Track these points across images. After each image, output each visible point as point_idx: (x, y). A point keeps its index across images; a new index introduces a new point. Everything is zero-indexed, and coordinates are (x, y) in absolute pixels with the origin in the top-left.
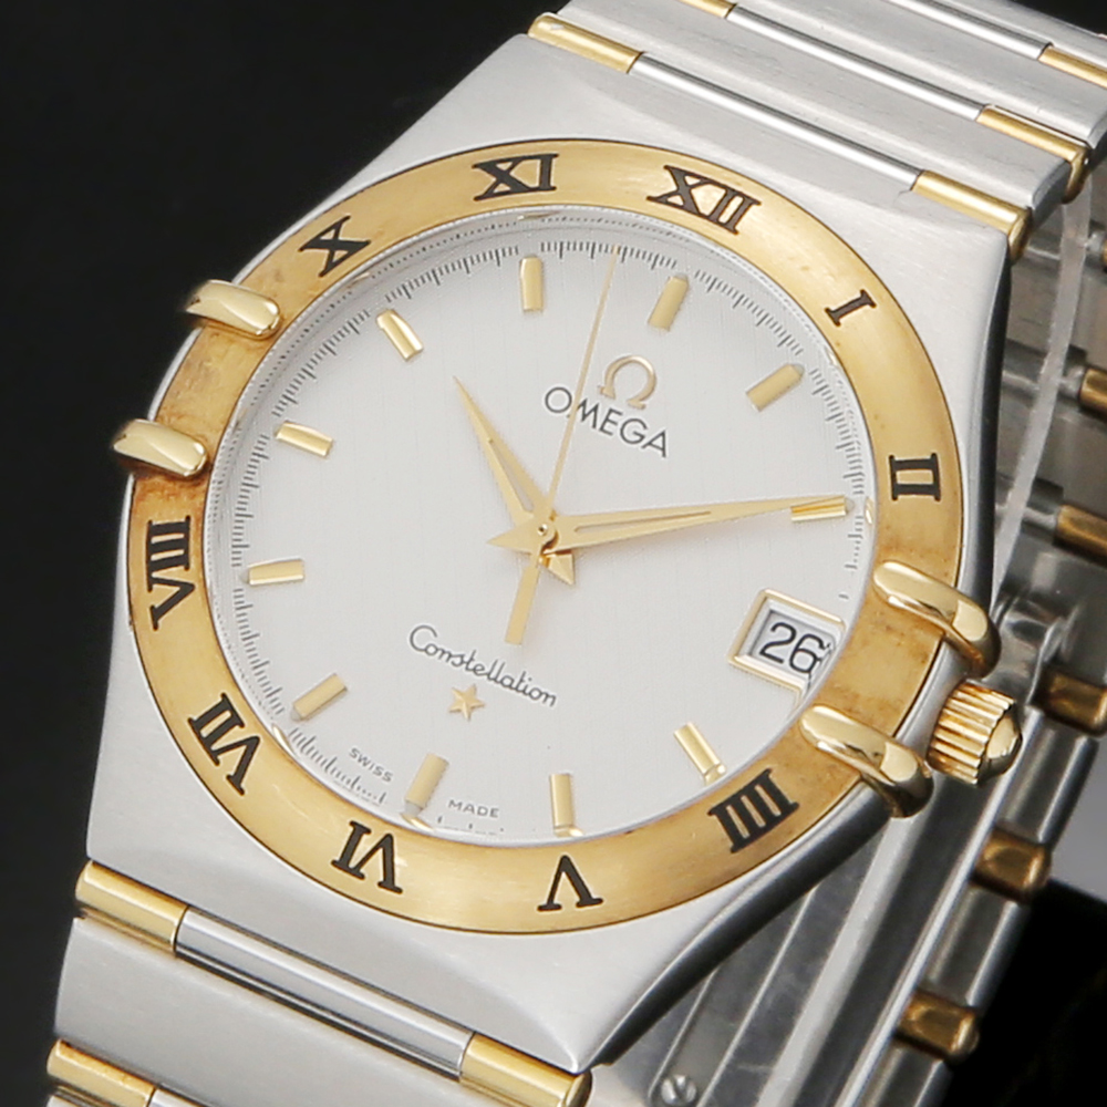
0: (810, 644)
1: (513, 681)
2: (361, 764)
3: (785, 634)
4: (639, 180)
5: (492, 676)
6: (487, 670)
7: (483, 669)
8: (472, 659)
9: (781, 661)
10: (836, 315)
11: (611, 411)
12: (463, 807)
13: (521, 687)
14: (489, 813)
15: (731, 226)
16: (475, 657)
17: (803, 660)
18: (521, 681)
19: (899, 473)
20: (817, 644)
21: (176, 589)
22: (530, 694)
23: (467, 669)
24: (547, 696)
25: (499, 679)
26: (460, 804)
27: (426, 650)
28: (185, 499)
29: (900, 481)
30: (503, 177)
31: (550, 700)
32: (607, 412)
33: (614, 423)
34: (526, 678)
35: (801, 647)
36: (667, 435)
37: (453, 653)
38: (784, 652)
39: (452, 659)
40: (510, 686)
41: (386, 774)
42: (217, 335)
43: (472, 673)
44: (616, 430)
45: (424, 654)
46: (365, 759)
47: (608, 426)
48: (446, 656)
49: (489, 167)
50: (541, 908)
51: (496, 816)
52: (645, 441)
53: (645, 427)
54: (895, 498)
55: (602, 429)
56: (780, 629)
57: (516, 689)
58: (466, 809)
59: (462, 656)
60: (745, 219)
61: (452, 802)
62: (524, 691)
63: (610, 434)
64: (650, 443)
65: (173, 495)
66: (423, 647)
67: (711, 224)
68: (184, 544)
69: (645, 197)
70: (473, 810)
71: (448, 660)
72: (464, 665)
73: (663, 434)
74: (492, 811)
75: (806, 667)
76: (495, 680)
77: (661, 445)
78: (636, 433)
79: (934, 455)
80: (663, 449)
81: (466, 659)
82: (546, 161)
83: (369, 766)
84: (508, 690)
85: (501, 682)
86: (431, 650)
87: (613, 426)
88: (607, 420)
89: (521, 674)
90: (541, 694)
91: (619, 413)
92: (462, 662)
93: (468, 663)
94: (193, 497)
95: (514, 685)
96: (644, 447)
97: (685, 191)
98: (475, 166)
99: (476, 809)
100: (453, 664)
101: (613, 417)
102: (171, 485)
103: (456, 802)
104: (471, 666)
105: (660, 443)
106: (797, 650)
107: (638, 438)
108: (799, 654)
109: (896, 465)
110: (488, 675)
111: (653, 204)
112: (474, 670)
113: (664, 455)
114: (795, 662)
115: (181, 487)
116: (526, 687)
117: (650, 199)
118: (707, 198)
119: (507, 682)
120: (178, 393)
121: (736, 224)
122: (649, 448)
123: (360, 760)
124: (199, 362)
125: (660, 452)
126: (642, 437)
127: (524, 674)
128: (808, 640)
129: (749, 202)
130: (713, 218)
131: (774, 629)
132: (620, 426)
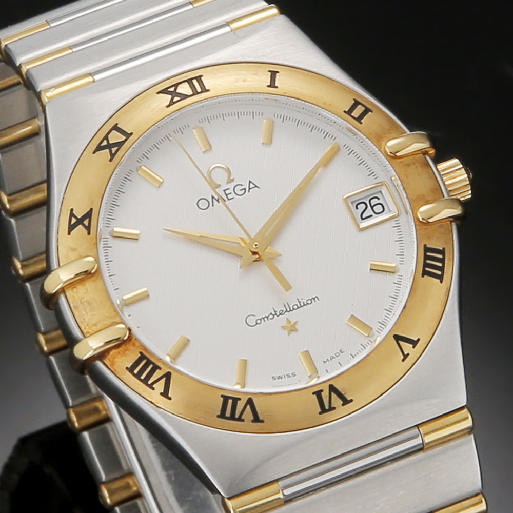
0: (374, 202)
1: (297, 305)
2: (280, 379)
3: (362, 207)
4: (156, 105)
5: (288, 310)
6: (285, 310)
7: (283, 311)
8: (275, 312)
9: (371, 216)
10: (272, 85)
11: (225, 191)
12: (330, 359)
13: (302, 304)
14: (340, 353)
15: (204, 90)
16: (276, 310)
17: (378, 209)
18: (300, 302)
19: (353, 114)
20: (376, 199)
21: (164, 380)
22: (307, 304)
23: (278, 316)
24: (314, 299)
25: (292, 309)
26: (328, 360)
27: (257, 324)
28: (132, 348)
29: (356, 116)
30: (109, 146)
31: (316, 299)
32: (223, 192)
33: (230, 193)
34: (300, 300)
35: (372, 205)
36: (251, 180)
37: (267, 315)
38: (369, 212)
39: (269, 318)
40: (298, 308)
41: (292, 374)
42: (75, 287)
43: (281, 316)
44: (233, 195)
45: (258, 325)
46: (279, 376)
47: (229, 197)
48: (266, 319)
49: (99, 148)
50: (403, 360)
51: (344, 352)
52: (247, 189)
53: (242, 185)
54: (361, 123)
55: (229, 199)
56: (359, 206)
57: (301, 306)
58: (331, 359)
59: (271, 314)
60: (205, 84)
61: (324, 362)
62: (304, 305)
63: (233, 198)
64: (249, 189)
65: (125, 351)
66: (255, 323)
67: (197, 96)
68: (149, 362)
69: (165, 108)
70: (334, 357)
71: (268, 319)
72: (275, 316)
73: (250, 182)
74: (340, 351)
75: (382, 210)
76: (290, 310)
77: (254, 186)
78: (241, 190)
79: (354, 100)
80: (256, 186)
81: (274, 313)
82: (116, 128)
83: (283, 377)
84: (299, 310)
85: (294, 309)
86: (259, 322)
87: (231, 195)
88: (227, 195)
89: (297, 301)
90: (311, 300)
91: (228, 189)
92: (274, 315)
93: (276, 314)
94: (134, 345)
95: (299, 306)
96: (249, 191)
97: (174, 94)
98: (94, 153)
99: (334, 356)
100: (271, 319)
101: (227, 192)
102: (121, 349)
103: (326, 360)
104: (278, 314)
105: (252, 185)
106: (372, 207)
107: (243, 191)
108: (374, 208)
109: (349, 112)
110: (287, 311)
111: (171, 107)
112: (281, 314)
113: (258, 188)
114: (377, 211)
115: (125, 346)
116: (304, 303)
117: (168, 106)
118: (184, 89)
119: (295, 307)
120: (84, 319)
121: (205, 88)
122: (251, 190)
123: (278, 379)
124: (79, 302)
125: (256, 188)
126: (245, 189)
127: (298, 299)
128: (372, 201)
129: (199, 78)
130: (195, 93)
131: (357, 208)
132: (233, 193)
